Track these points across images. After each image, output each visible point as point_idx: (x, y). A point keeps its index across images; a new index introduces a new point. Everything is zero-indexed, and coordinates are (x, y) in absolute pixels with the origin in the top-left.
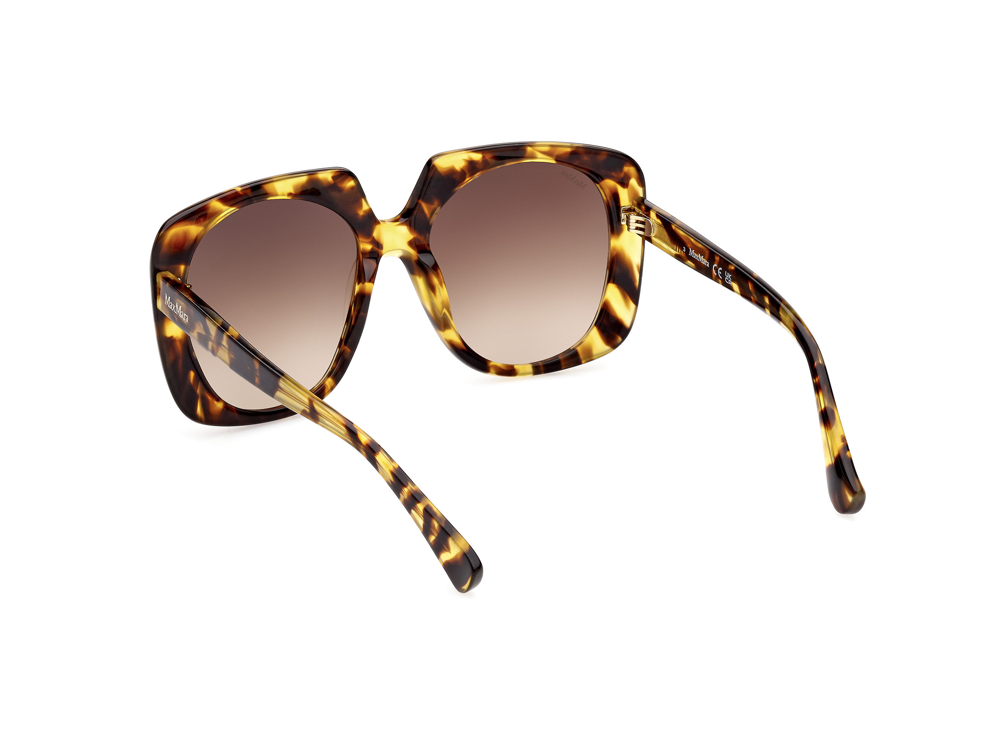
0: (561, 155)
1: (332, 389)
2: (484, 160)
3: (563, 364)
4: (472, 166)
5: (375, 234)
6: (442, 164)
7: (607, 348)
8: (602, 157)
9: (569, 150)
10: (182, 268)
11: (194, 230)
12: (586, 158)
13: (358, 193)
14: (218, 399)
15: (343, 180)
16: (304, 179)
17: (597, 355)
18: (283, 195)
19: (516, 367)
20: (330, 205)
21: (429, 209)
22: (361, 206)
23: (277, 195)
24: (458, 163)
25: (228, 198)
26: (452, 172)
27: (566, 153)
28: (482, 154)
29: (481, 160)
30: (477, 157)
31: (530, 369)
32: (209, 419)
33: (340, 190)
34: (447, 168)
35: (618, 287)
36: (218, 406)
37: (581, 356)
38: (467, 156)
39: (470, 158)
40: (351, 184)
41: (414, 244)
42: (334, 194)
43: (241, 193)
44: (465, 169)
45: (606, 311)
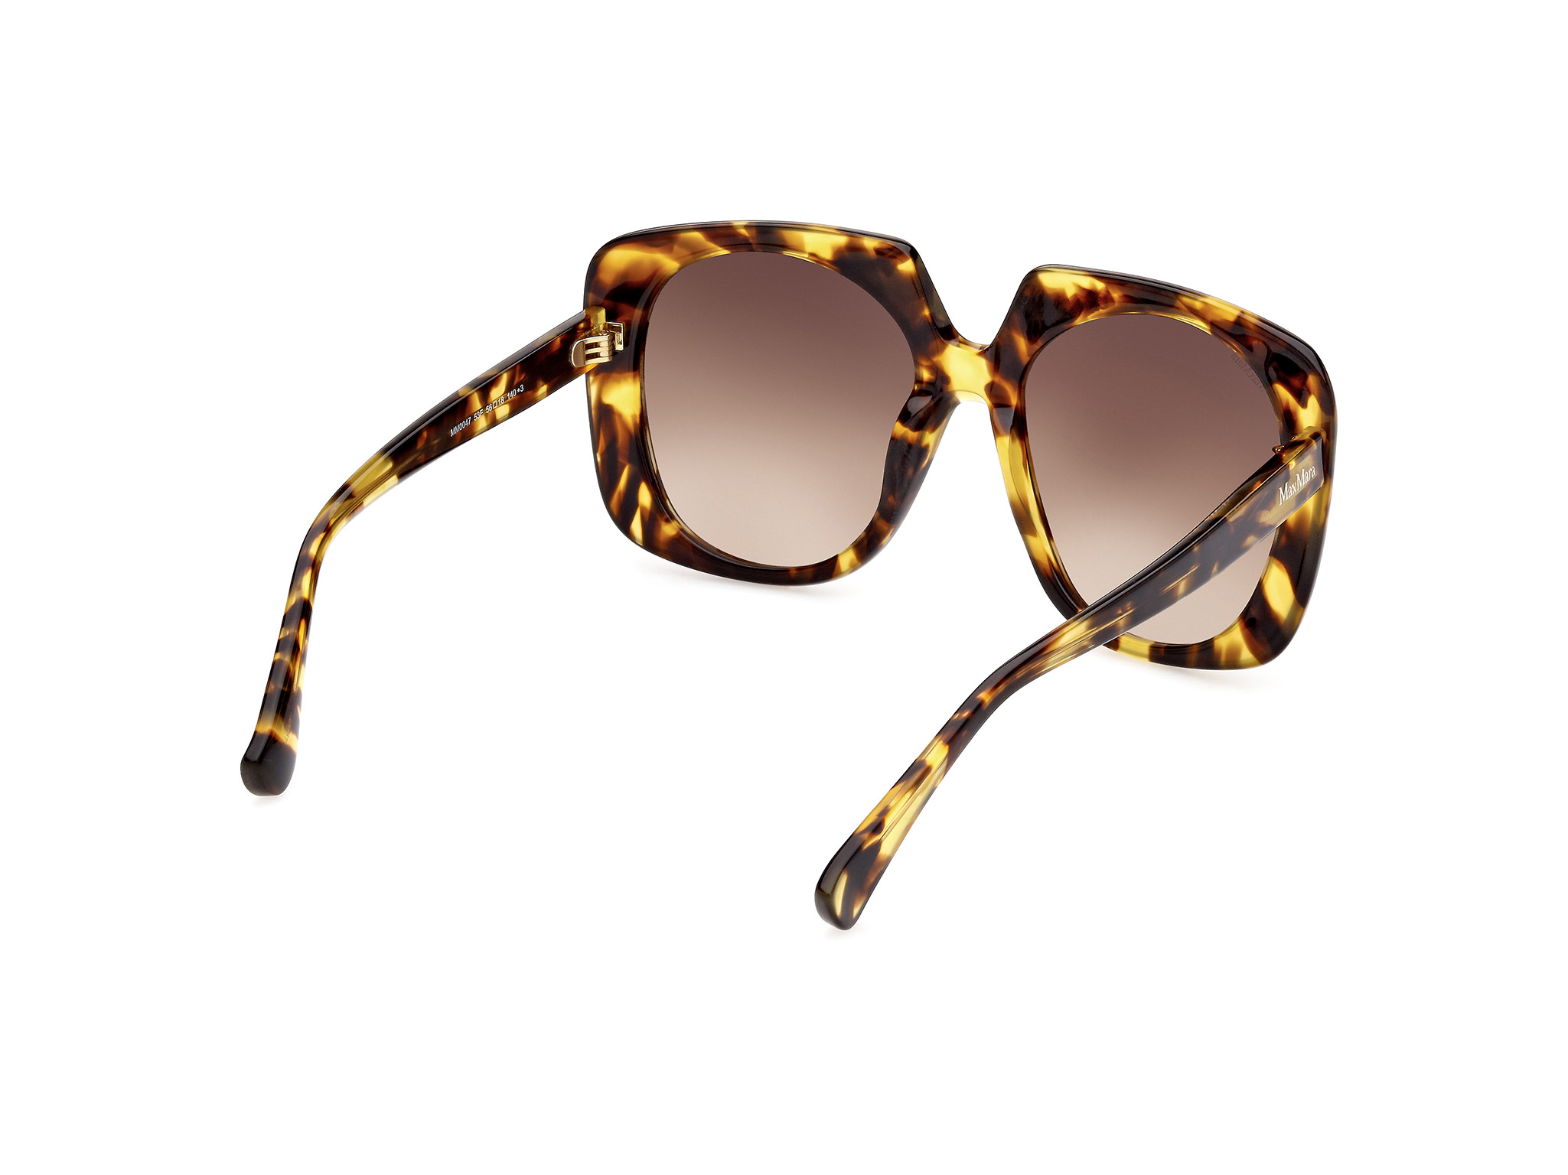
0: (1219, 322)
1: (854, 568)
2: (1108, 297)
3: (1193, 658)
4: (1090, 300)
5: (942, 359)
6: (1050, 282)
7: (1252, 656)
9: (1232, 318)
11: (665, 261)
13: (923, 285)
14: (672, 520)
15: (897, 258)
16: (842, 240)
17: (1241, 663)
19: (1121, 637)
20: (877, 291)
21: (1028, 349)
23: (800, 252)
24: (1070, 288)
25: (719, 232)
26: (1059, 299)
27: (1226, 321)
28: (1107, 284)
29: (1104, 293)
30: (1100, 286)
31: (1145, 649)
32: (650, 543)
33: (891, 271)
34: (1053, 289)
35: (1282, 566)
36: (668, 530)
37: (1223, 658)
38: (1087, 283)
39: (1094, 285)
40: (907, 266)
41: (992, 390)
42: (882, 275)
43: (743, 231)
44: (1082, 300)
45: (1259, 598)
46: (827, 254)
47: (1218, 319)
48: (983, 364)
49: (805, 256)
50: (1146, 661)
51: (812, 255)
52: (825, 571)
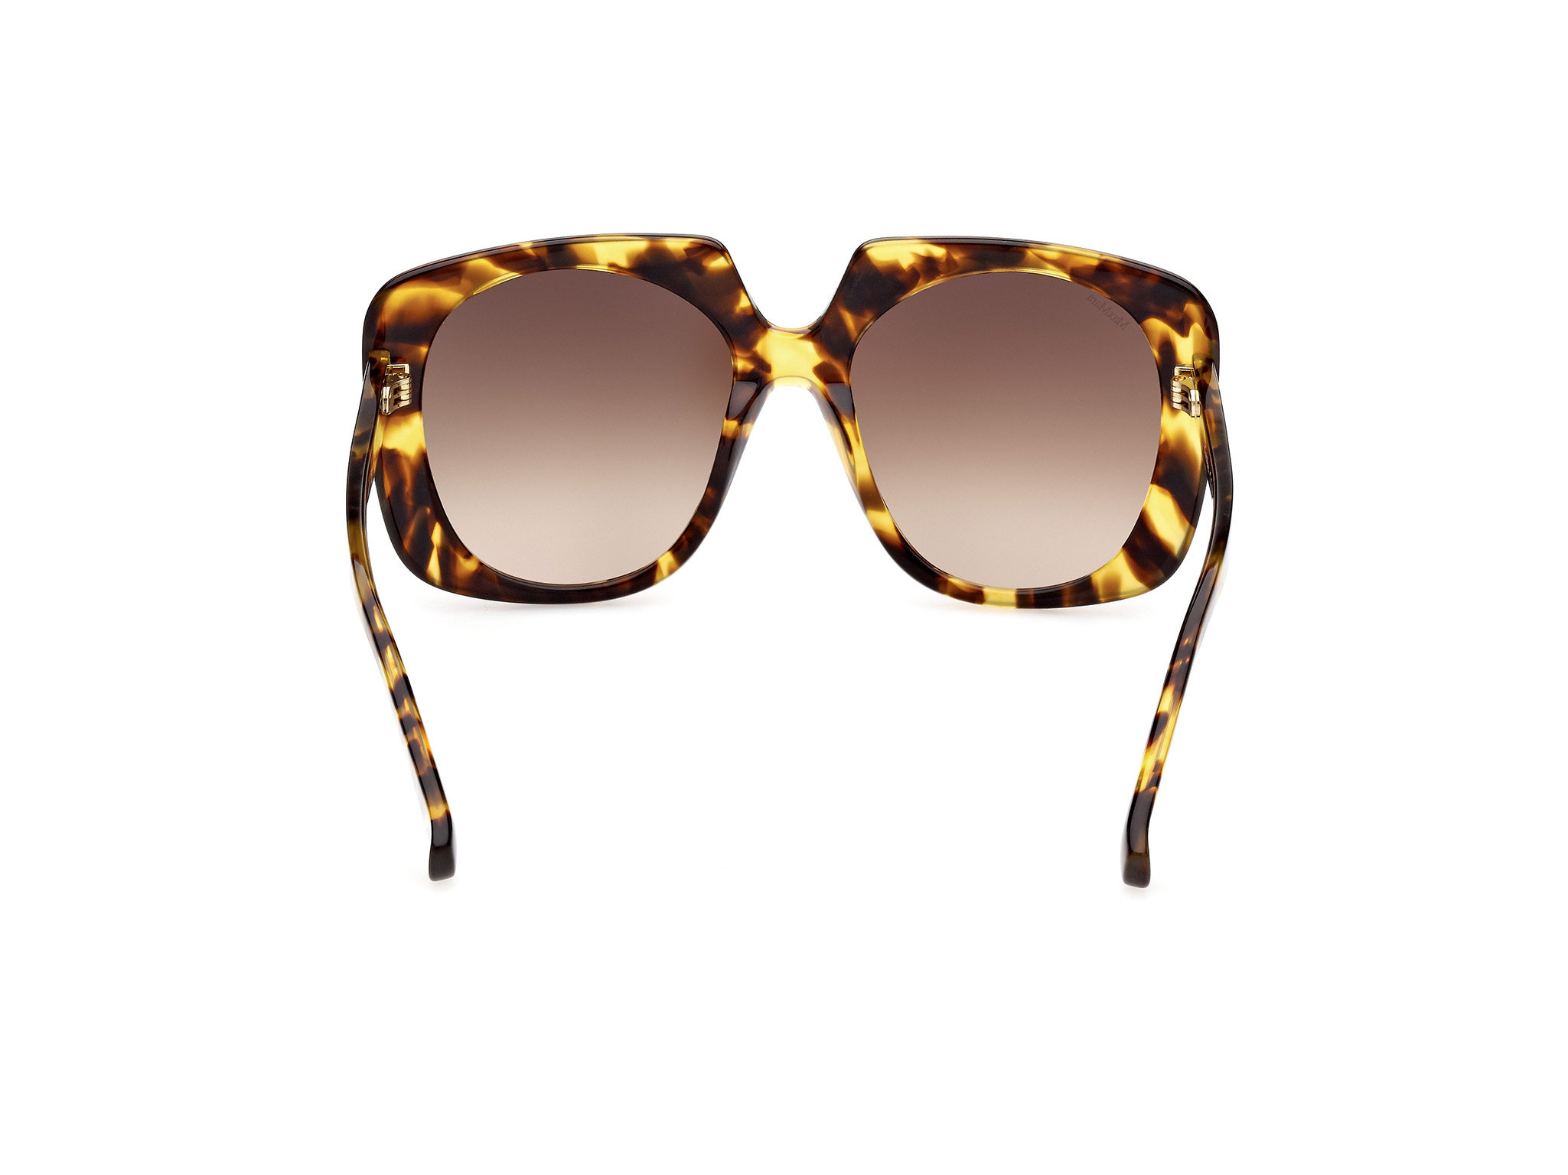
0: (1080, 268)
1: (671, 572)
2: (949, 261)
3: (1067, 597)
4: (929, 267)
5: (759, 348)
6: (880, 255)
7: (1138, 585)
8: (1149, 282)
9: (1095, 263)
10: (424, 350)
11: (448, 295)
12: (1123, 280)
13: (732, 281)
14: (468, 555)
15: (706, 255)
16: (642, 245)
17: (1125, 593)
18: (604, 265)
19: (986, 590)
20: (684, 291)
21: (856, 323)
22: (737, 299)
23: (596, 264)
24: (905, 257)
25: (506, 257)
26: (894, 270)
27: (1089, 267)
28: (947, 248)
29: (945, 258)
30: (939, 252)
31: (1011, 596)
32: (449, 582)
33: (700, 269)
34: (885, 262)
35: (1167, 492)
36: (468, 566)
37: (1101, 591)
38: (924, 249)
39: (929, 252)
40: (718, 263)
41: (822, 371)
42: (691, 275)
43: (531, 252)
44: (918, 268)
45: (1143, 527)
46: (623, 262)
47: (1079, 265)
48: (810, 346)
49: (604, 268)
50: (1014, 608)
51: (612, 265)
52: (645, 578)
